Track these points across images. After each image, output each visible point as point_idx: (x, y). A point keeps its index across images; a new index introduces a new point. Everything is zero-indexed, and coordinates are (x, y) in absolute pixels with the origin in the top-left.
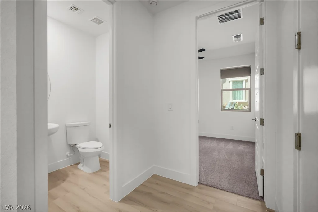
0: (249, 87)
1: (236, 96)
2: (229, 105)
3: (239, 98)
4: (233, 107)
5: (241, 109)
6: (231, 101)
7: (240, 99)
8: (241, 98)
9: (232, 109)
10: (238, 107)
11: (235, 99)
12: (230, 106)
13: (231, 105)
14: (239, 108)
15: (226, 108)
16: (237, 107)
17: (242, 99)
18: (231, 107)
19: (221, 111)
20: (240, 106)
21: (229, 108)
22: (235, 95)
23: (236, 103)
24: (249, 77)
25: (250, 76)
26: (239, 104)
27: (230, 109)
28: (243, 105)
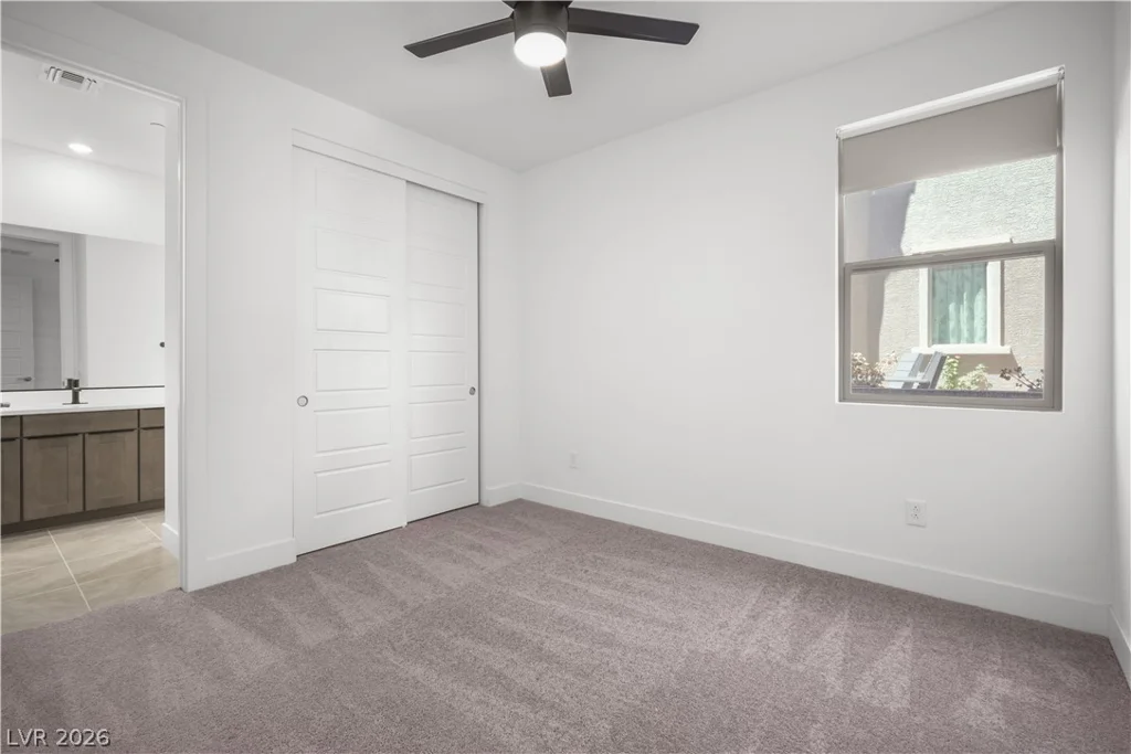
0: (1052, 236)
1: (952, 324)
2: (910, 366)
3: (965, 334)
4: (929, 379)
5: (974, 388)
6: (924, 347)
7: (971, 340)
8: (979, 333)
9: (923, 385)
10: (961, 379)
11: (943, 340)
12: (913, 373)
13: (922, 370)
14: (967, 381)
15: (885, 385)
16: (953, 379)
17: (984, 339)
18: (920, 378)
19: (842, 399)
20: (971, 375)
21: (908, 384)
22: (945, 320)
23: (952, 356)
24: (1053, 158)
25: (1060, 150)
26: (967, 362)
27: (915, 386)
28: (989, 371)
